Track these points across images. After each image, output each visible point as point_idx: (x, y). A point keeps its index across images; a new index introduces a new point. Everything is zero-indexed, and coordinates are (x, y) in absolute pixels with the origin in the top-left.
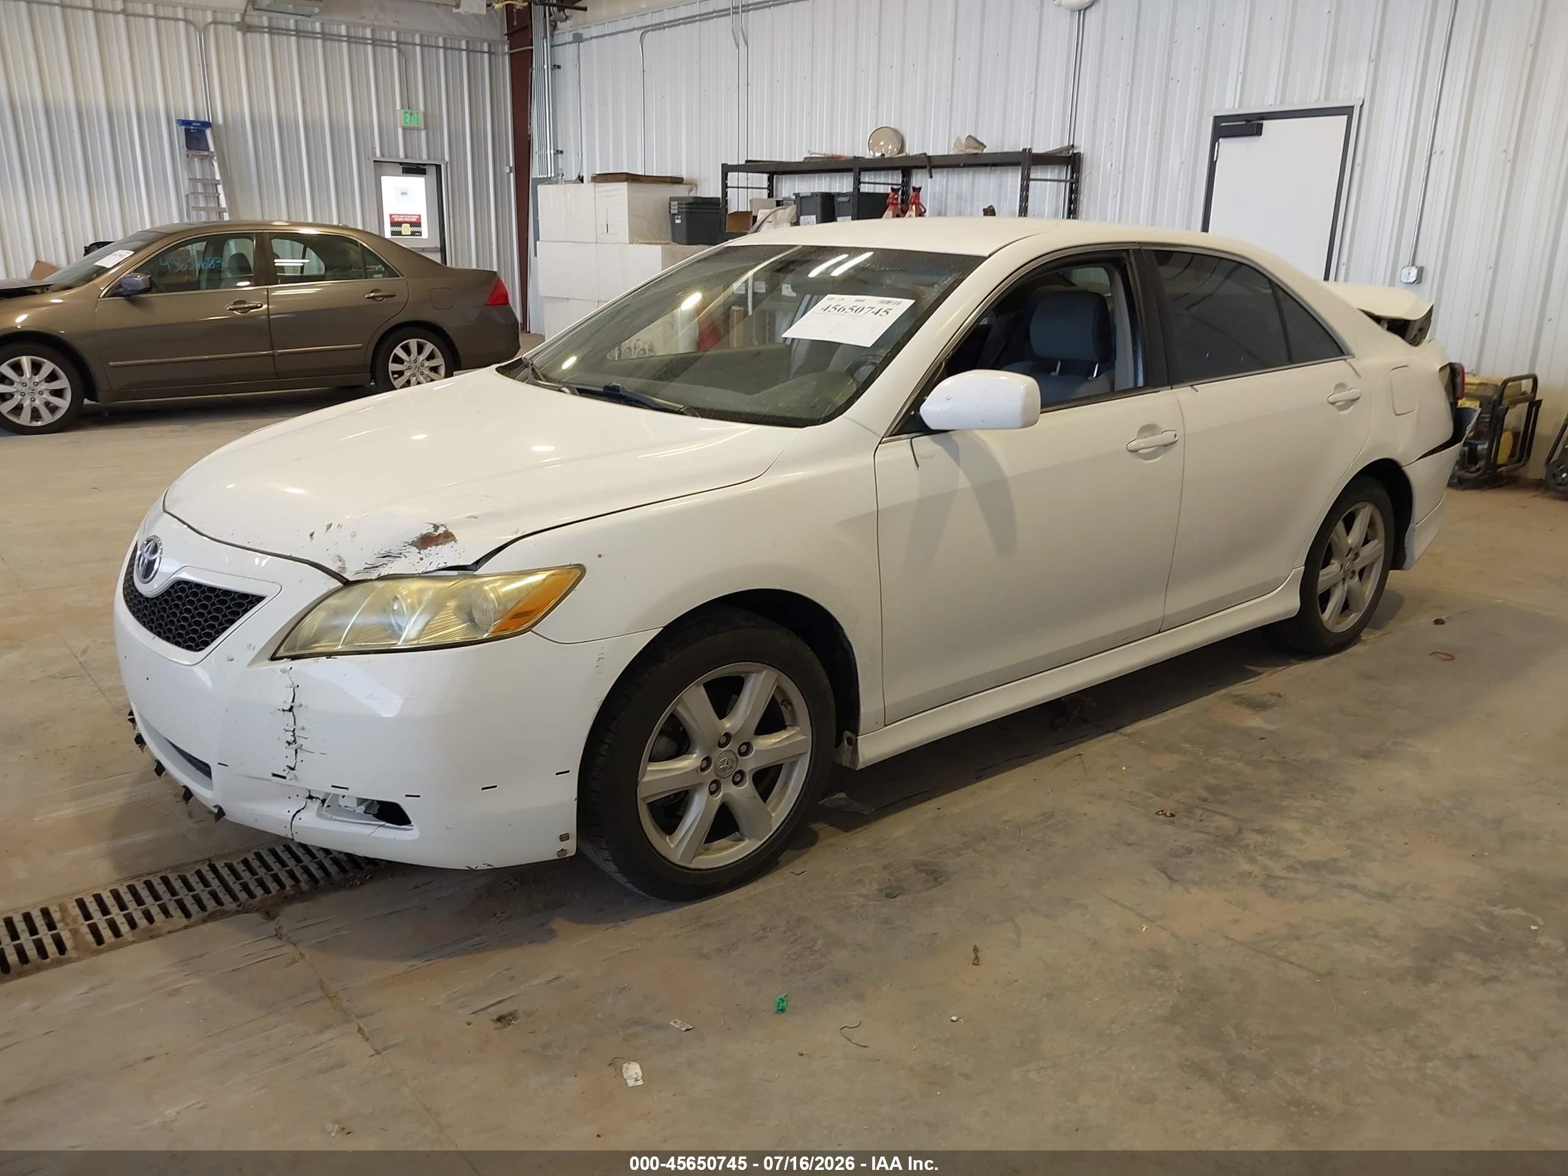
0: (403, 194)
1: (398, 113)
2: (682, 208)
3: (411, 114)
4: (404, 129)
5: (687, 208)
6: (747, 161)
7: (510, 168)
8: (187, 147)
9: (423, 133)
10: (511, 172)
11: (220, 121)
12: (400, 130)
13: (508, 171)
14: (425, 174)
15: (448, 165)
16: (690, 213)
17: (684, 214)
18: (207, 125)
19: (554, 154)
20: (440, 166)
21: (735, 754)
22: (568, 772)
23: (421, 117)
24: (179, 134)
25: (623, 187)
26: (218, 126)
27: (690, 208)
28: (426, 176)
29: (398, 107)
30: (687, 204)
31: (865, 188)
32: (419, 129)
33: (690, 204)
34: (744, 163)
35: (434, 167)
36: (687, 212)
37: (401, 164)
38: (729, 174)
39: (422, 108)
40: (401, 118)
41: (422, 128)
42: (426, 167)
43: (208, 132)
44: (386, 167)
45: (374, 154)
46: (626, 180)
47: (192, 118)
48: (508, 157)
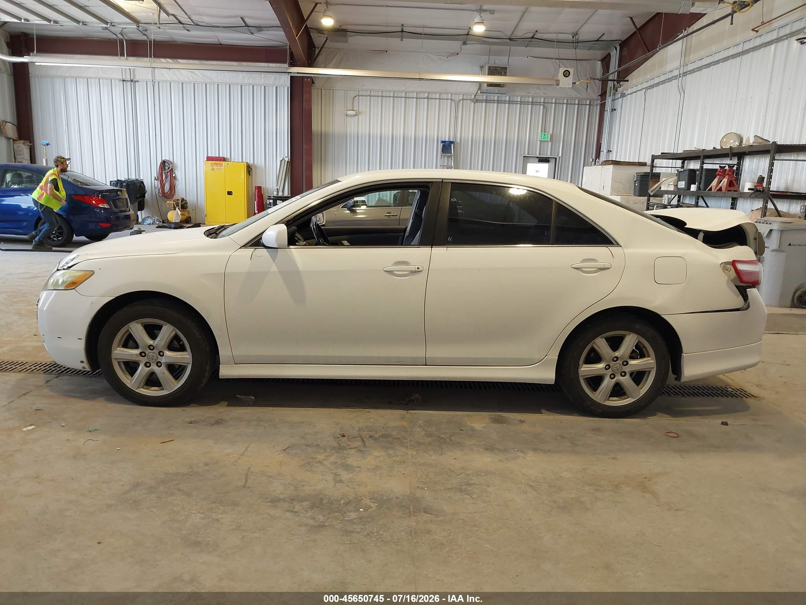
0: (536, 172)
1: (539, 134)
2: (638, 178)
3: (544, 135)
4: (541, 141)
5: (640, 178)
6: (662, 153)
7: (593, 159)
8: (442, 152)
9: (550, 143)
10: (593, 161)
11: (459, 141)
12: (539, 142)
13: (591, 161)
14: (549, 162)
15: (560, 158)
16: (641, 180)
17: (639, 181)
18: (452, 142)
19: (607, 152)
20: (556, 158)
21: (156, 354)
22: (81, 339)
23: (549, 136)
24: (441, 146)
25: (611, 167)
26: (458, 143)
27: (642, 178)
28: (549, 163)
29: (540, 131)
30: (640, 176)
31: (706, 166)
32: (547, 141)
33: (642, 176)
34: (660, 154)
35: (554, 159)
36: (640, 180)
37: (537, 158)
38: (655, 160)
39: (551, 132)
40: (540, 136)
41: (549, 141)
42: (549, 159)
43: (452, 146)
44: (531, 159)
45: (524, 153)
46: (612, 164)
47: (447, 140)
48: (592, 153)
